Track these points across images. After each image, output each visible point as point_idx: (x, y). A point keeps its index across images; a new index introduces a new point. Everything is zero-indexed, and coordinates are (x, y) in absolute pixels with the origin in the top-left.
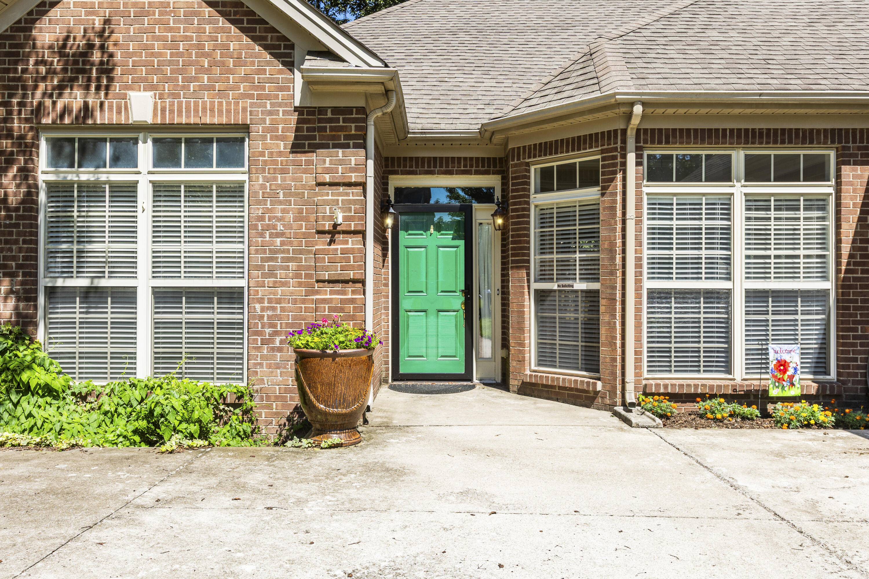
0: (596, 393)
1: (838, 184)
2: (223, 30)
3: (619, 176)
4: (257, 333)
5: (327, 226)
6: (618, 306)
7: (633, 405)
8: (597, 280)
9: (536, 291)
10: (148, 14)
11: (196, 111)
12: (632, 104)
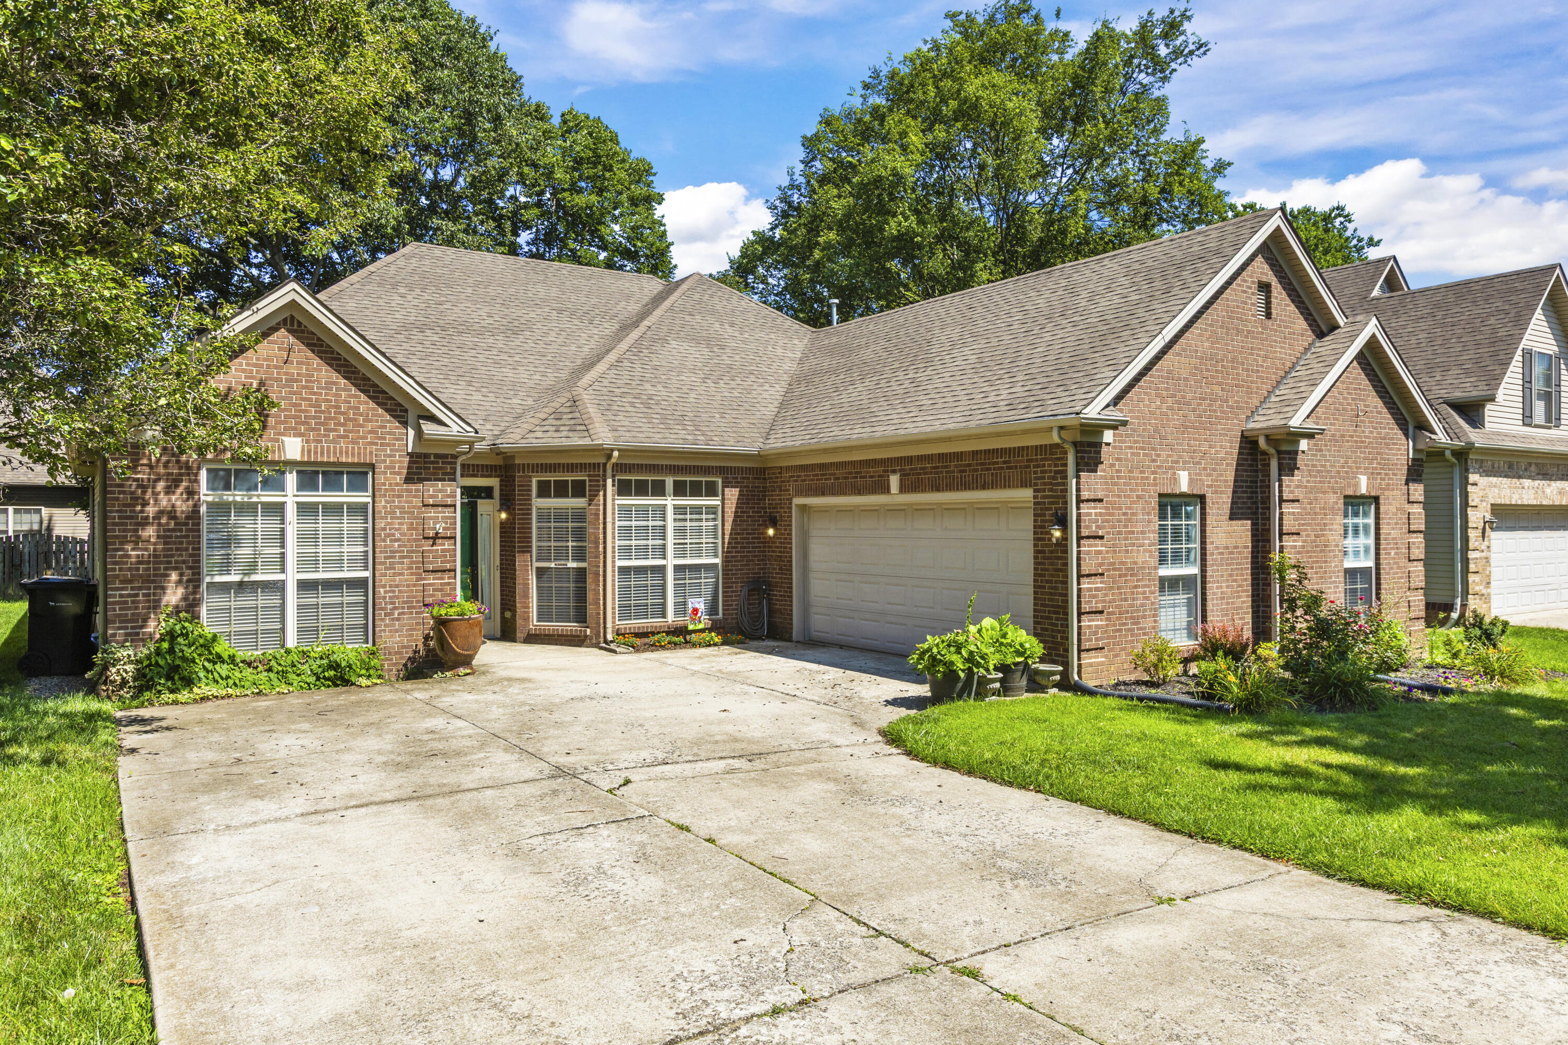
0: (586, 636)
1: (723, 499)
2: (355, 396)
3: (601, 493)
4: (382, 609)
5: (432, 533)
6: (601, 578)
7: (612, 642)
8: (584, 560)
9: (538, 568)
10: (296, 381)
11: (335, 453)
12: (612, 450)
